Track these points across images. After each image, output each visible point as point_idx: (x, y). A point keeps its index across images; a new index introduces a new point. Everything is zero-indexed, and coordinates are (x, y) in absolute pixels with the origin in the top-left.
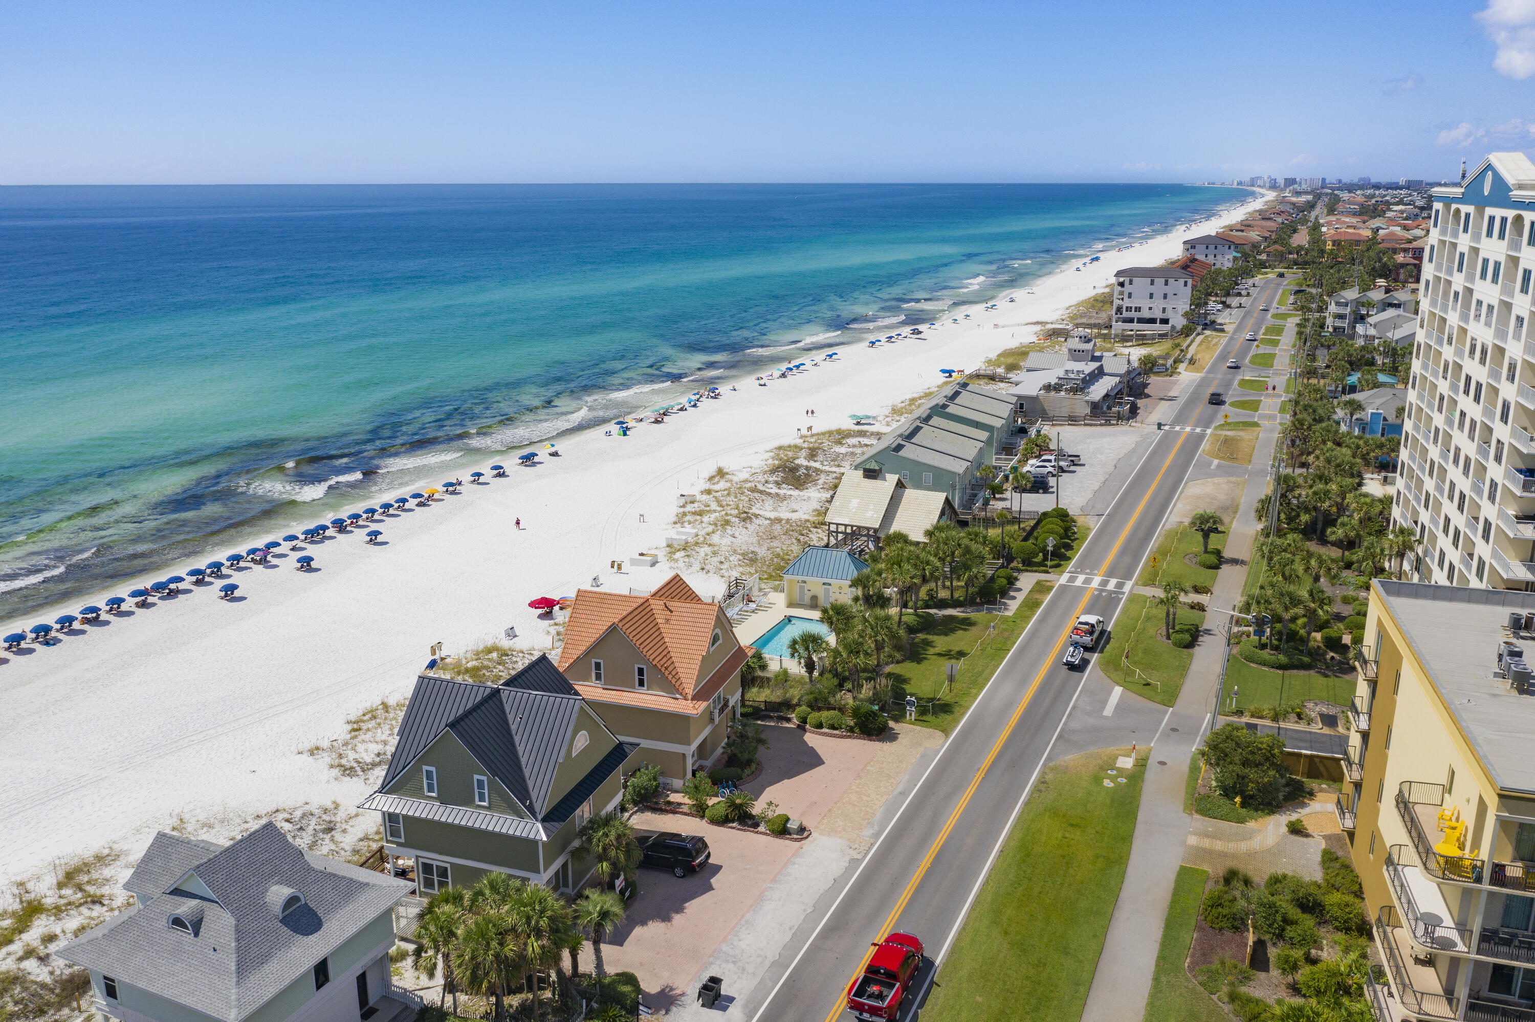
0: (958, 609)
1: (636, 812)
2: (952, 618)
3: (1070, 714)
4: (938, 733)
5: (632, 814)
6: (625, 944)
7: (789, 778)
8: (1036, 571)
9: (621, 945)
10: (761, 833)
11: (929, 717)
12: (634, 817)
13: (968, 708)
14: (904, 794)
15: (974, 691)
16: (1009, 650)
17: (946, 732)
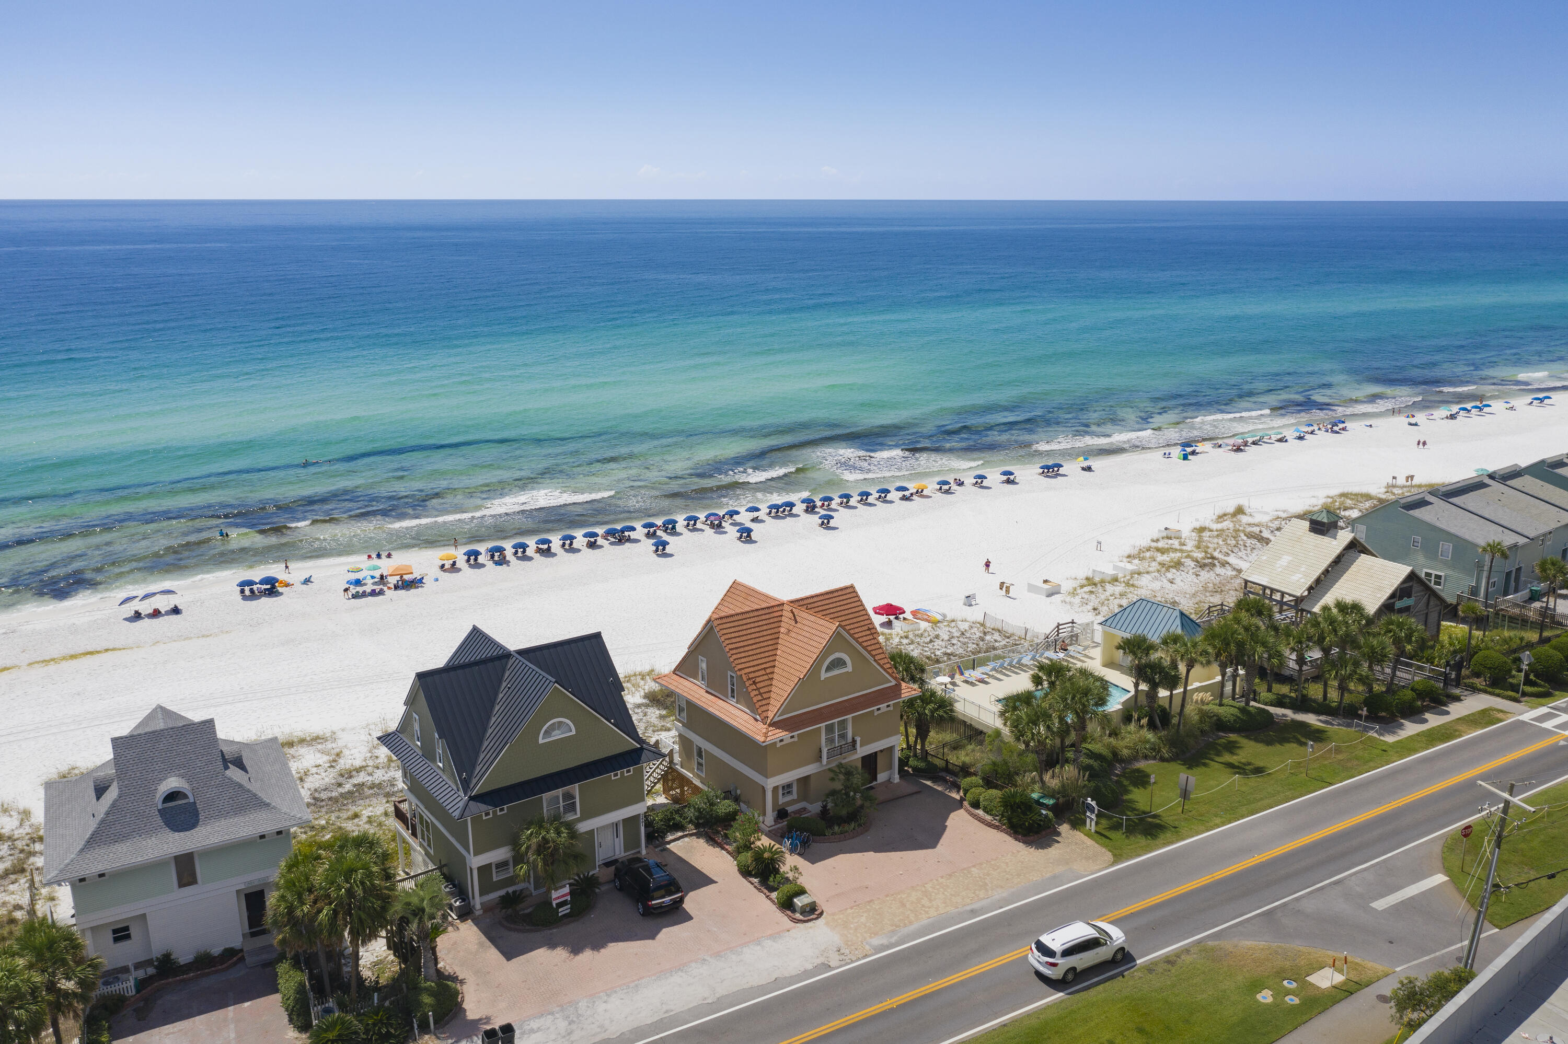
0: (1323, 718)
1: (691, 835)
2: (1303, 725)
3: (1322, 888)
4: (1109, 856)
5: (686, 836)
6: (514, 960)
7: (875, 851)
8: (1498, 695)
9: (508, 959)
10: (770, 899)
11: (1117, 836)
12: (686, 839)
13: (1183, 839)
14: (974, 913)
15: (1218, 821)
16: (1331, 784)
17: (1118, 858)
